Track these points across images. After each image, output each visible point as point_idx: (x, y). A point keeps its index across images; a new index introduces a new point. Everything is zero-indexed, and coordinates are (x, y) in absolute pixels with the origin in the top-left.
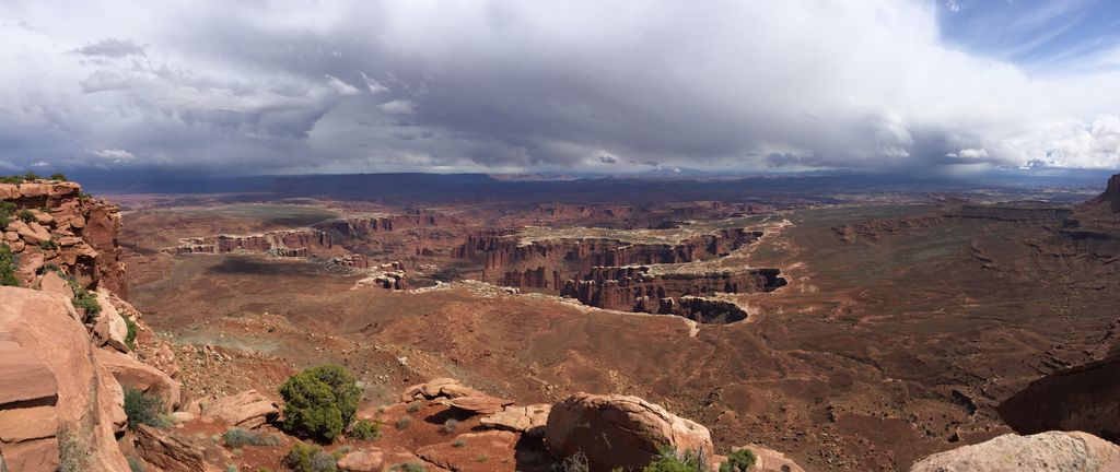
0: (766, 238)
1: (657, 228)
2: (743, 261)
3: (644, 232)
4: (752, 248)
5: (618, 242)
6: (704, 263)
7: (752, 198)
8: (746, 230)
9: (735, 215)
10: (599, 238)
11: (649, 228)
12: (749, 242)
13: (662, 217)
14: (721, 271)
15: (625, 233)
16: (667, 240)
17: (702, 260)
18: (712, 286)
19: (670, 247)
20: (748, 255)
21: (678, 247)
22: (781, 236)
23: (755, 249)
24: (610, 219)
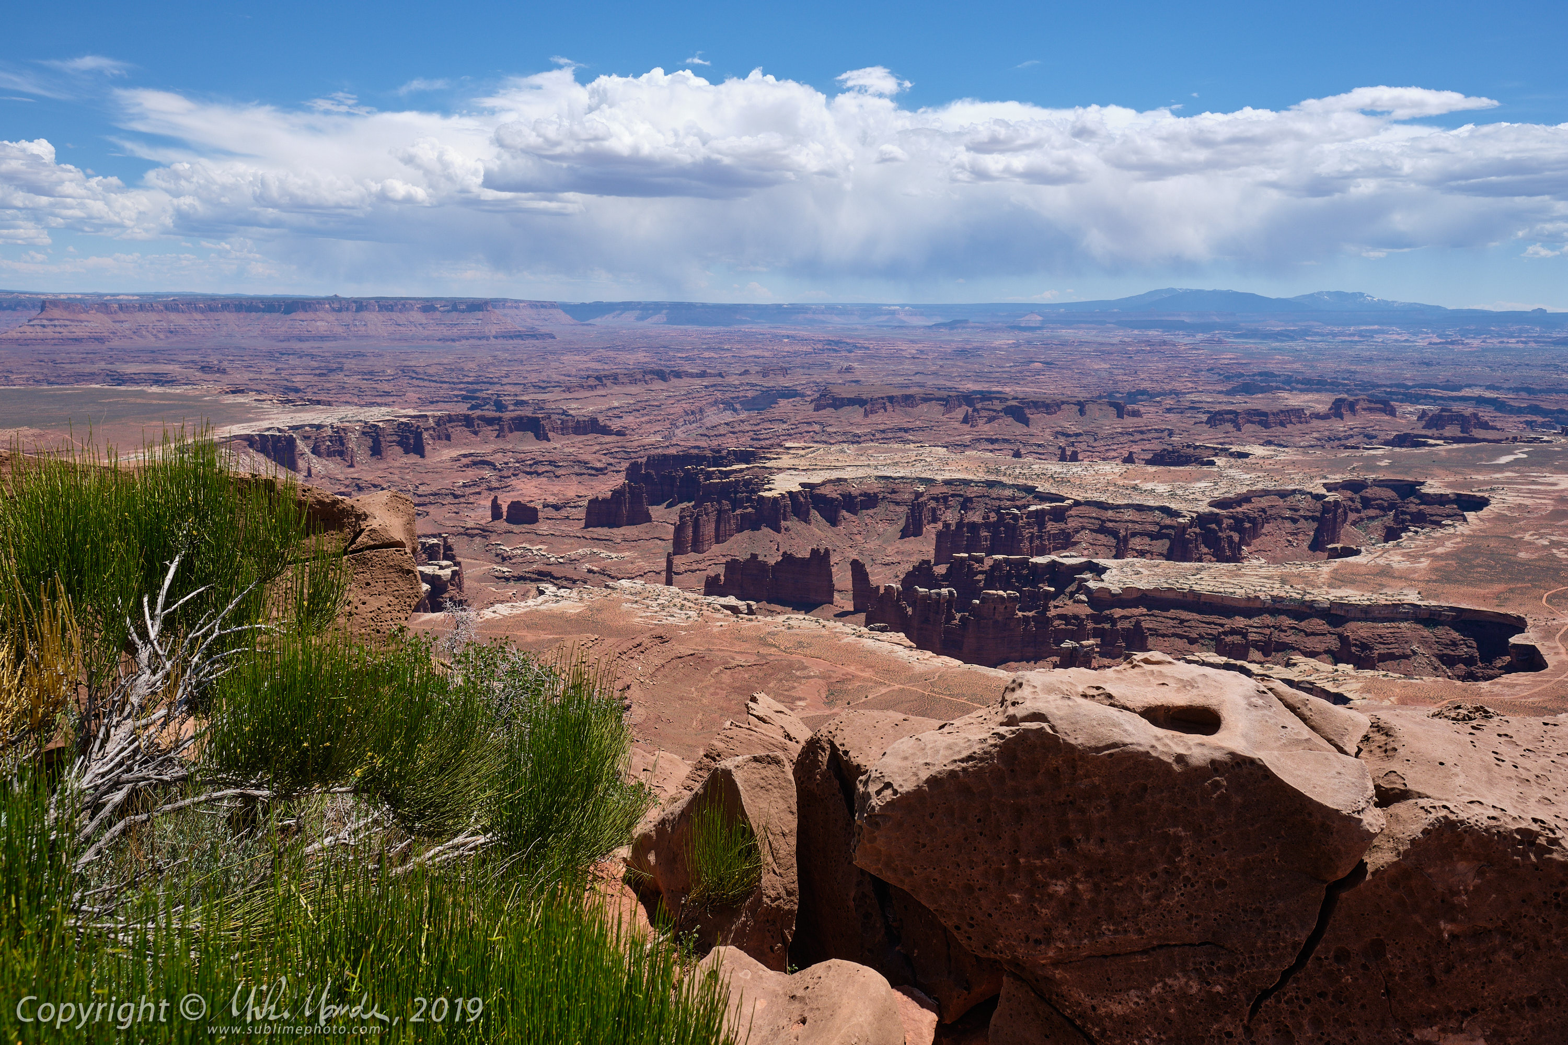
0: (1500, 518)
1: (1149, 462)
2: (1405, 578)
3: (1111, 470)
4: (1440, 542)
5: (1030, 490)
6: (1273, 570)
7: (1476, 392)
8: (1433, 486)
9: (1402, 440)
10: (981, 476)
11: (1129, 460)
12: (1439, 524)
13: (1171, 434)
14: (1324, 595)
15: (1055, 468)
16: (1173, 495)
17: (1274, 560)
18: (1290, 638)
19: (1177, 514)
20: (1425, 563)
21: (1201, 520)
22: (1557, 515)
23: (1449, 546)
24: (1018, 429)
